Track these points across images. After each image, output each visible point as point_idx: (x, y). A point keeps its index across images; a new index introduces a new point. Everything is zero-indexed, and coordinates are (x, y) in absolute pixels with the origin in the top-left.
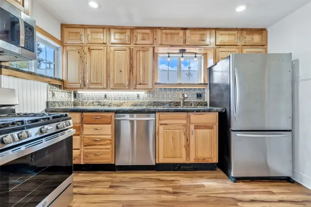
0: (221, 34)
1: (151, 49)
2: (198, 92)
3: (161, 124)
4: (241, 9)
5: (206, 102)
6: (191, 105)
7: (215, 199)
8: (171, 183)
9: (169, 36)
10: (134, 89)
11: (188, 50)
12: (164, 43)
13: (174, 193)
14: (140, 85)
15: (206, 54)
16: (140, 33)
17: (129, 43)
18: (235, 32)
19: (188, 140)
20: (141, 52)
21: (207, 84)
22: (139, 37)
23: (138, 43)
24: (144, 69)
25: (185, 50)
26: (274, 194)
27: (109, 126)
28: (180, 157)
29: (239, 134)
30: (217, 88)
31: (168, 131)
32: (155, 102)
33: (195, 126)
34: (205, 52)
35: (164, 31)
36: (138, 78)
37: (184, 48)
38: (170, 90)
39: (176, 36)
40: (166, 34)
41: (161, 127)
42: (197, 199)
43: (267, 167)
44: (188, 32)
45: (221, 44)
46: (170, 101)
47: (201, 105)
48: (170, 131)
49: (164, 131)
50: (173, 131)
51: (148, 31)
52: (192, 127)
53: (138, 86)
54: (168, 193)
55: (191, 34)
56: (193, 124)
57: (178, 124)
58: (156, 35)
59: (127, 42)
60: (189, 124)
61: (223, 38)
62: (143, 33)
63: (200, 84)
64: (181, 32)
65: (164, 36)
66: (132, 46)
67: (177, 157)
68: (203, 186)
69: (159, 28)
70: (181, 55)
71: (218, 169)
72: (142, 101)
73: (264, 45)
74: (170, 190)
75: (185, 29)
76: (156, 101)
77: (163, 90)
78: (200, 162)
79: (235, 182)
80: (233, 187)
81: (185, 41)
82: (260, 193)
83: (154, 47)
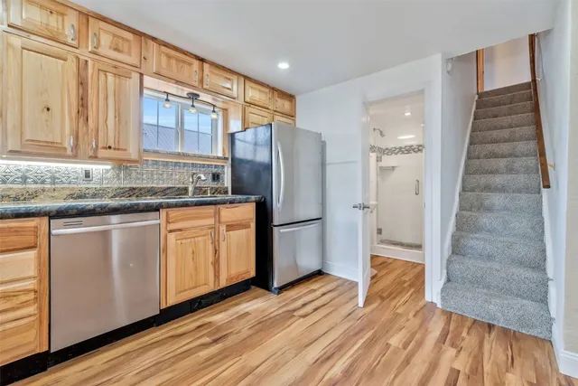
0: (252, 88)
1: (136, 76)
2: (215, 170)
3: (171, 231)
4: (284, 66)
5: (227, 188)
6: (205, 192)
7: (270, 321)
8: (200, 331)
9: (174, 62)
10: (91, 157)
11: (204, 97)
12: (163, 72)
13: (216, 341)
14: (109, 150)
15: (226, 110)
16: (107, 32)
17: (75, 43)
18: (267, 90)
19: (216, 251)
20: (111, 78)
21: (227, 159)
22: (106, 40)
23: (100, 51)
24: (118, 115)
25: (198, 96)
26: (315, 290)
27: (32, 254)
28: (205, 284)
29: (283, 230)
30: (248, 166)
31: (184, 241)
32: (134, 189)
33: (227, 226)
34: (225, 106)
35: (163, 48)
36: (101, 134)
37: (195, 92)
38: (166, 164)
39: (186, 66)
40: (169, 57)
41: (172, 237)
42: (251, 332)
43: (296, 266)
44: (206, 66)
45: (252, 101)
46: (165, 186)
47: (220, 193)
48: (189, 240)
49: (177, 243)
50: (193, 240)
51: (129, 36)
52: (223, 228)
53: (102, 153)
54: (205, 346)
55: (213, 73)
56: (224, 223)
57: (201, 227)
58: (147, 50)
59: (70, 41)
60: (217, 224)
61: (254, 94)
62: (114, 35)
63: (218, 158)
64: (196, 63)
65: (164, 59)
66: (84, 53)
67: (199, 286)
68: (247, 314)
69: (154, 39)
70: (190, 102)
71: (253, 287)
72: (98, 186)
73: (292, 116)
74: (207, 340)
75: (202, 60)
76: (134, 186)
77: (150, 162)
78: (235, 282)
79: (279, 293)
80: (281, 299)
81: (201, 81)
82: (305, 295)
83: (141, 75)
